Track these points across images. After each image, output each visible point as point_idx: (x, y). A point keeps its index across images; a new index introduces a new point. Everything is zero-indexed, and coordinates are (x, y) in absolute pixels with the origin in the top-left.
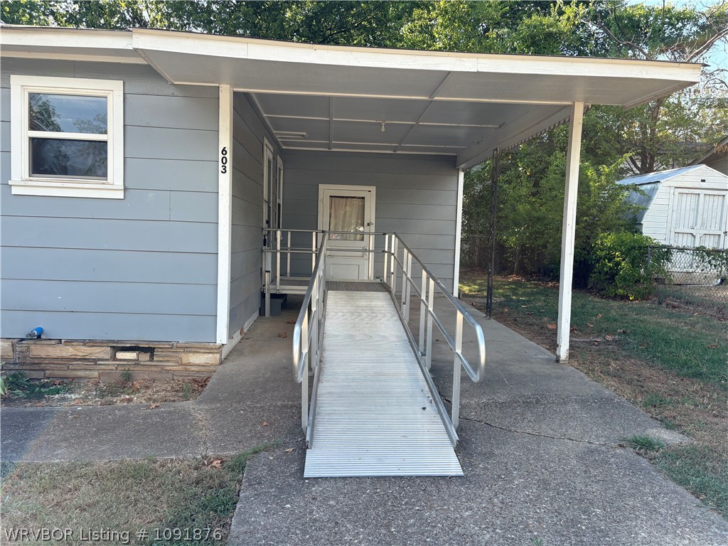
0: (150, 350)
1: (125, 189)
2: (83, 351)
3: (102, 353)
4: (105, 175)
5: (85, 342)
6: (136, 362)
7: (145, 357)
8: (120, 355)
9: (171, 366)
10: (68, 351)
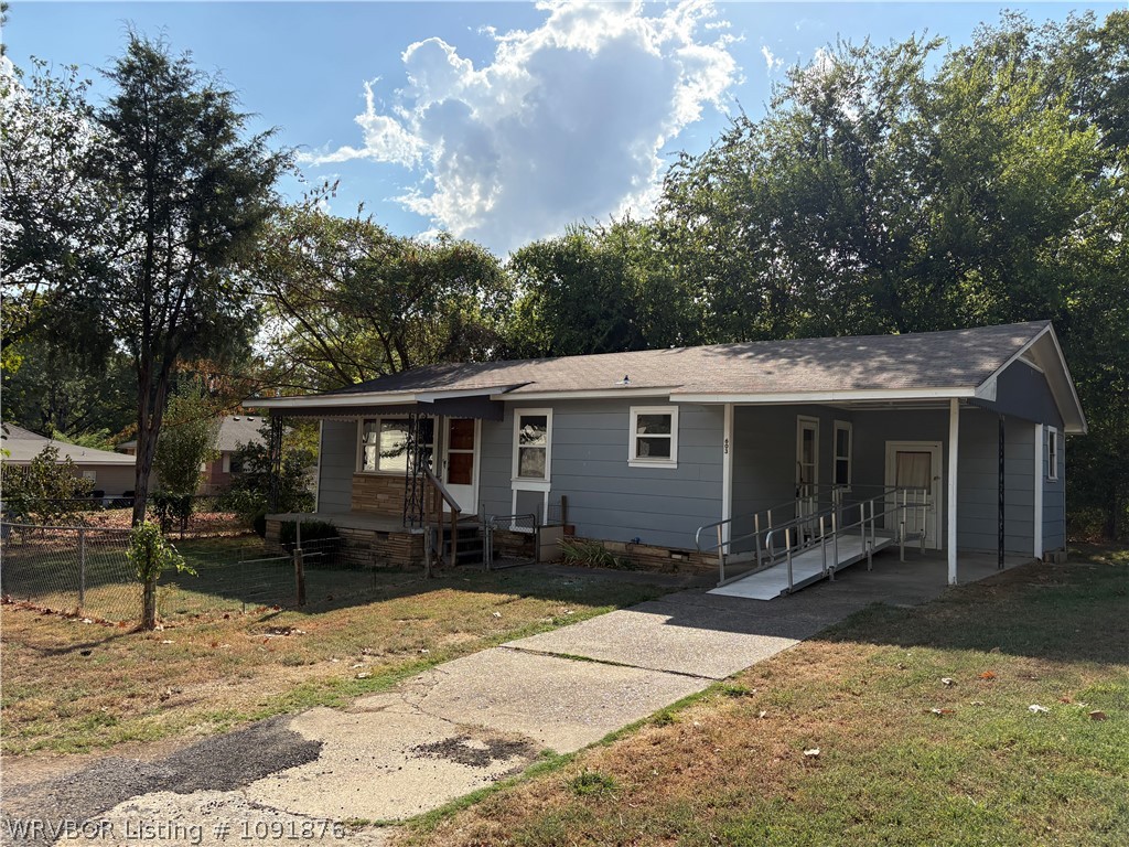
0: (687, 554)
1: (678, 463)
2: (656, 552)
3: (665, 553)
4: (669, 455)
5: (657, 547)
6: (681, 561)
7: (685, 558)
8: (674, 556)
9: (697, 564)
10: (649, 551)
